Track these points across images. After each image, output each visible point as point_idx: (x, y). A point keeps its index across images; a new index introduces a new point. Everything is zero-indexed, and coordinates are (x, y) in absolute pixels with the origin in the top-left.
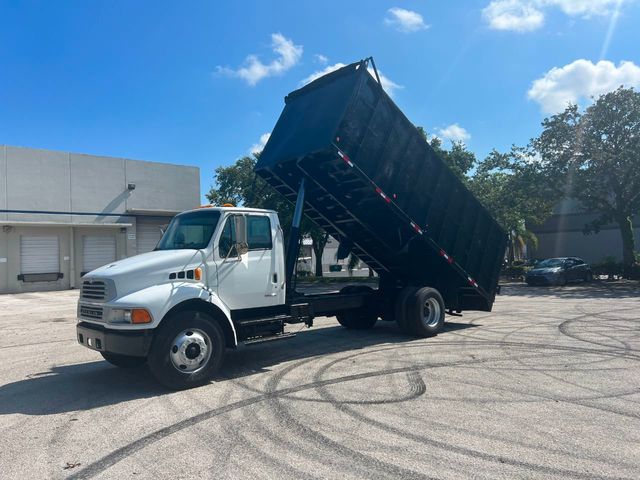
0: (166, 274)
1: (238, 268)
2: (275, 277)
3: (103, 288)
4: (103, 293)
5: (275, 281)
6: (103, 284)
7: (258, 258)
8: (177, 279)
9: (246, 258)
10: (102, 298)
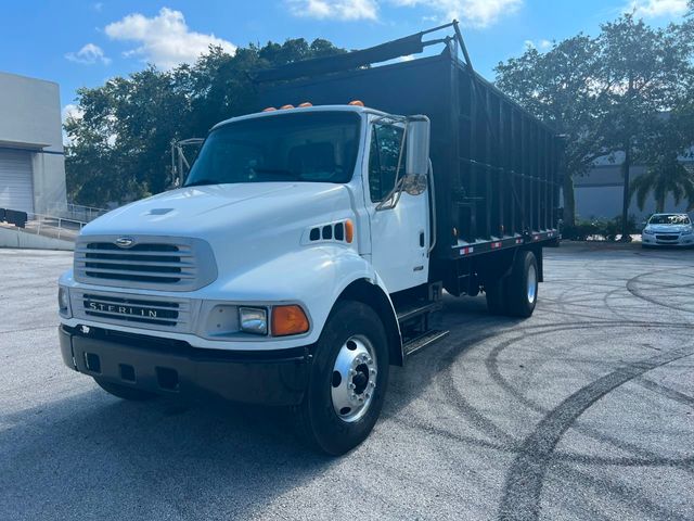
0: (304, 230)
2: (422, 237)
3: (177, 259)
4: (178, 270)
5: (422, 244)
6: (175, 249)
8: (321, 240)
10: (176, 280)
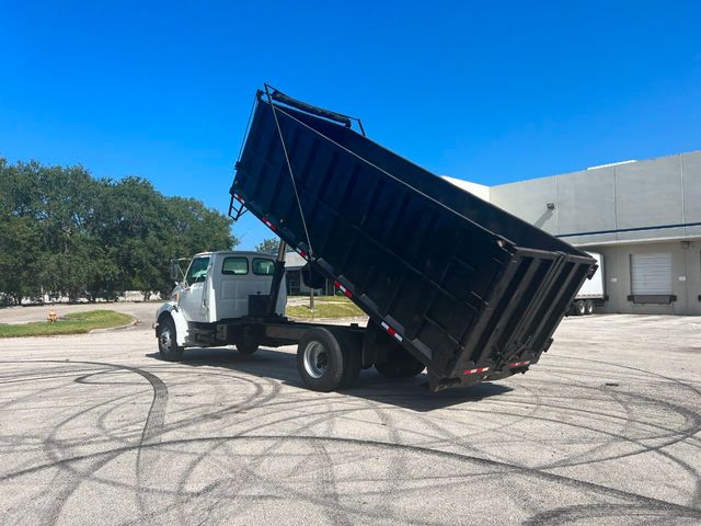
1: (189, 294)
2: (205, 302)
5: (205, 305)
7: (197, 288)
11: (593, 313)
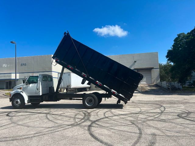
1: (29, 87)
2: (38, 89)
5: (38, 90)
7: (33, 85)
8: (18, 89)
9: (31, 85)
11: (89, 91)
